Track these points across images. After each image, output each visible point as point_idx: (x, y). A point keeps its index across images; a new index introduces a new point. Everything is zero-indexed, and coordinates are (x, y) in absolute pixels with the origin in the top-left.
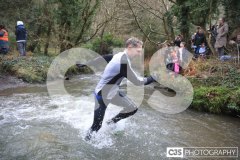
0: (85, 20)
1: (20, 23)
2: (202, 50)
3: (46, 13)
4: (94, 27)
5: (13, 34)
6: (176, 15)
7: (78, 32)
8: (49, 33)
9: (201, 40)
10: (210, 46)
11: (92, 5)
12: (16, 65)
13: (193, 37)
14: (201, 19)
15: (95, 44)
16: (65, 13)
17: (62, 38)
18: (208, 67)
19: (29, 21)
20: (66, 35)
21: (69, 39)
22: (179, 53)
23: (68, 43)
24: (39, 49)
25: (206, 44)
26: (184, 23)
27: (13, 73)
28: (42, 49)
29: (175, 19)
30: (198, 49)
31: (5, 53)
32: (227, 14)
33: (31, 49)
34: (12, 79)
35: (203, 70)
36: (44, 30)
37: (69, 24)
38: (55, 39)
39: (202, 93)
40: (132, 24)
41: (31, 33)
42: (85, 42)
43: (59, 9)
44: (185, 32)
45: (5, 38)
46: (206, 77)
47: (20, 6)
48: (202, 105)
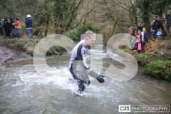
0: (73, 13)
1: (29, 16)
2: (159, 33)
3: (46, 9)
4: (79, 17)
5: (24, 24)
6: (139, 7)
7: (67, 21)
8: (48, 23)
9: (158, 25)
10: (166, 29)
11: (77, 2)
12: (26, 45)
13: (152, 23)
14: (159, 10)
15: (79, 30)
16: (59, 8)
17: (56, 25)
18: (164, 46)
19: (35, 14)
20: (60, 23)
21: (61, 26)
22: (141, 36)
23: (61, 29)
24: (41, 34)
25: (163, 29)
26: (145, 13)
27: (24, 50)
28: (43, 34)
29: (138, 10)
30: (156, 32)
31: (19, 37)
33: (36, 33)
34: (24, 54)
35: (160, 48)
36: (44, 21)
37: (61, 15)
38: (52, 27)
39: (160, 66)
40: (106, 14)
41: (35, 23)
42: (72, 28)
43: (55, 5)
44: (146, 20)
45: (19, 27)
46: (162, 53)
47: (29, 4)
48: (159, 74)
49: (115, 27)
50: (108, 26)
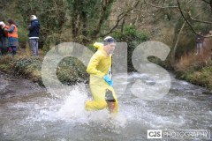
12: (30, 67)
27: (27, 76)
42: (102, 37)
45: (15, 35)
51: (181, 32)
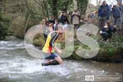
14: (64, 7)
32: (78, 5)
44: (55, 14)
49: (27, 19)
50: (19, 18)
51: (29, 19)
